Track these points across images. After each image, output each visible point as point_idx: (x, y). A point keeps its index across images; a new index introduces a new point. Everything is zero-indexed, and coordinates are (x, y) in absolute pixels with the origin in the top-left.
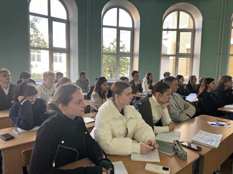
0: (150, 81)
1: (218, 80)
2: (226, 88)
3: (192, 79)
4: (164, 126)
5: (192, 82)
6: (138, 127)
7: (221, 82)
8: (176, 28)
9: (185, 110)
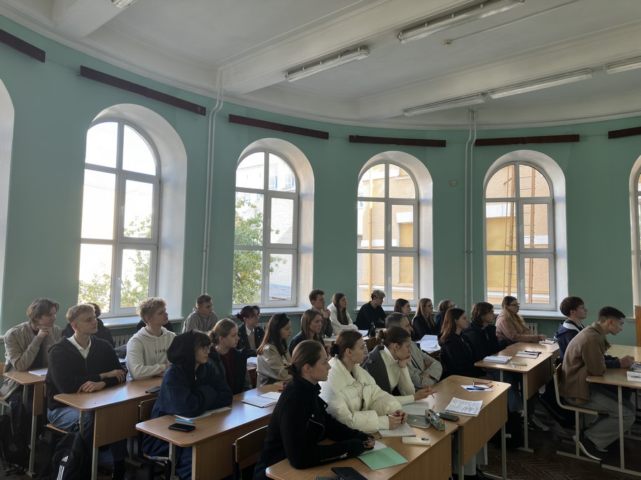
0: (341, 310)
1: (470, 310)
2: (486, 325)
3: (424, 306)
4: (404, 395)
5: (424, 310)
6: (374, 398)
7: (477, 313)
8: (383, 196)
9: (426, 369)
